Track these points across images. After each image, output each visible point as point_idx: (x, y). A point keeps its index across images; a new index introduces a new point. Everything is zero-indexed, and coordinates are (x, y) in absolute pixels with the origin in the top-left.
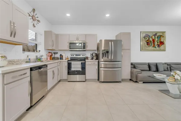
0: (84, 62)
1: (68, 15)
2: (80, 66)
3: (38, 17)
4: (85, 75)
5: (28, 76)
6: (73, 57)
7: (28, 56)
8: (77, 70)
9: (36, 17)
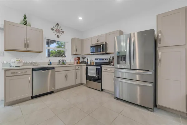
0: (99, 67)
1: (80, 18)
2: (95, 72)
3: (62, 29)
4: (101, 83)
5: (30, 74)
6: (97, 61)
7: (50, 60)
8: (92, 75)
9: (60, 29)
